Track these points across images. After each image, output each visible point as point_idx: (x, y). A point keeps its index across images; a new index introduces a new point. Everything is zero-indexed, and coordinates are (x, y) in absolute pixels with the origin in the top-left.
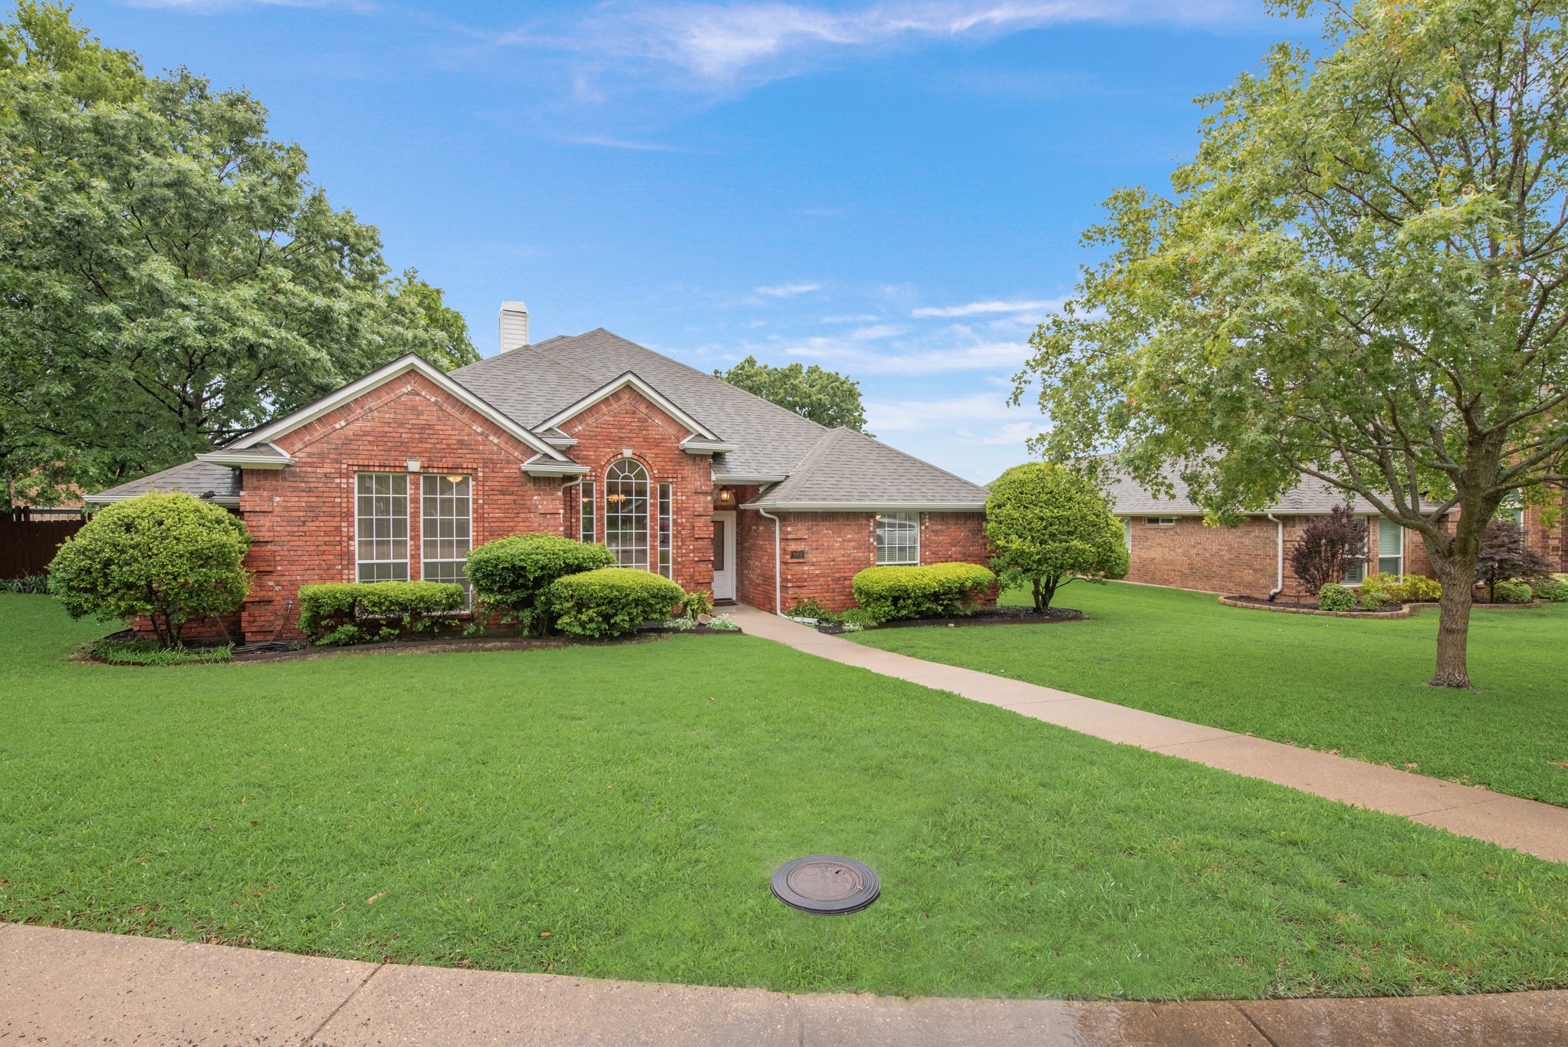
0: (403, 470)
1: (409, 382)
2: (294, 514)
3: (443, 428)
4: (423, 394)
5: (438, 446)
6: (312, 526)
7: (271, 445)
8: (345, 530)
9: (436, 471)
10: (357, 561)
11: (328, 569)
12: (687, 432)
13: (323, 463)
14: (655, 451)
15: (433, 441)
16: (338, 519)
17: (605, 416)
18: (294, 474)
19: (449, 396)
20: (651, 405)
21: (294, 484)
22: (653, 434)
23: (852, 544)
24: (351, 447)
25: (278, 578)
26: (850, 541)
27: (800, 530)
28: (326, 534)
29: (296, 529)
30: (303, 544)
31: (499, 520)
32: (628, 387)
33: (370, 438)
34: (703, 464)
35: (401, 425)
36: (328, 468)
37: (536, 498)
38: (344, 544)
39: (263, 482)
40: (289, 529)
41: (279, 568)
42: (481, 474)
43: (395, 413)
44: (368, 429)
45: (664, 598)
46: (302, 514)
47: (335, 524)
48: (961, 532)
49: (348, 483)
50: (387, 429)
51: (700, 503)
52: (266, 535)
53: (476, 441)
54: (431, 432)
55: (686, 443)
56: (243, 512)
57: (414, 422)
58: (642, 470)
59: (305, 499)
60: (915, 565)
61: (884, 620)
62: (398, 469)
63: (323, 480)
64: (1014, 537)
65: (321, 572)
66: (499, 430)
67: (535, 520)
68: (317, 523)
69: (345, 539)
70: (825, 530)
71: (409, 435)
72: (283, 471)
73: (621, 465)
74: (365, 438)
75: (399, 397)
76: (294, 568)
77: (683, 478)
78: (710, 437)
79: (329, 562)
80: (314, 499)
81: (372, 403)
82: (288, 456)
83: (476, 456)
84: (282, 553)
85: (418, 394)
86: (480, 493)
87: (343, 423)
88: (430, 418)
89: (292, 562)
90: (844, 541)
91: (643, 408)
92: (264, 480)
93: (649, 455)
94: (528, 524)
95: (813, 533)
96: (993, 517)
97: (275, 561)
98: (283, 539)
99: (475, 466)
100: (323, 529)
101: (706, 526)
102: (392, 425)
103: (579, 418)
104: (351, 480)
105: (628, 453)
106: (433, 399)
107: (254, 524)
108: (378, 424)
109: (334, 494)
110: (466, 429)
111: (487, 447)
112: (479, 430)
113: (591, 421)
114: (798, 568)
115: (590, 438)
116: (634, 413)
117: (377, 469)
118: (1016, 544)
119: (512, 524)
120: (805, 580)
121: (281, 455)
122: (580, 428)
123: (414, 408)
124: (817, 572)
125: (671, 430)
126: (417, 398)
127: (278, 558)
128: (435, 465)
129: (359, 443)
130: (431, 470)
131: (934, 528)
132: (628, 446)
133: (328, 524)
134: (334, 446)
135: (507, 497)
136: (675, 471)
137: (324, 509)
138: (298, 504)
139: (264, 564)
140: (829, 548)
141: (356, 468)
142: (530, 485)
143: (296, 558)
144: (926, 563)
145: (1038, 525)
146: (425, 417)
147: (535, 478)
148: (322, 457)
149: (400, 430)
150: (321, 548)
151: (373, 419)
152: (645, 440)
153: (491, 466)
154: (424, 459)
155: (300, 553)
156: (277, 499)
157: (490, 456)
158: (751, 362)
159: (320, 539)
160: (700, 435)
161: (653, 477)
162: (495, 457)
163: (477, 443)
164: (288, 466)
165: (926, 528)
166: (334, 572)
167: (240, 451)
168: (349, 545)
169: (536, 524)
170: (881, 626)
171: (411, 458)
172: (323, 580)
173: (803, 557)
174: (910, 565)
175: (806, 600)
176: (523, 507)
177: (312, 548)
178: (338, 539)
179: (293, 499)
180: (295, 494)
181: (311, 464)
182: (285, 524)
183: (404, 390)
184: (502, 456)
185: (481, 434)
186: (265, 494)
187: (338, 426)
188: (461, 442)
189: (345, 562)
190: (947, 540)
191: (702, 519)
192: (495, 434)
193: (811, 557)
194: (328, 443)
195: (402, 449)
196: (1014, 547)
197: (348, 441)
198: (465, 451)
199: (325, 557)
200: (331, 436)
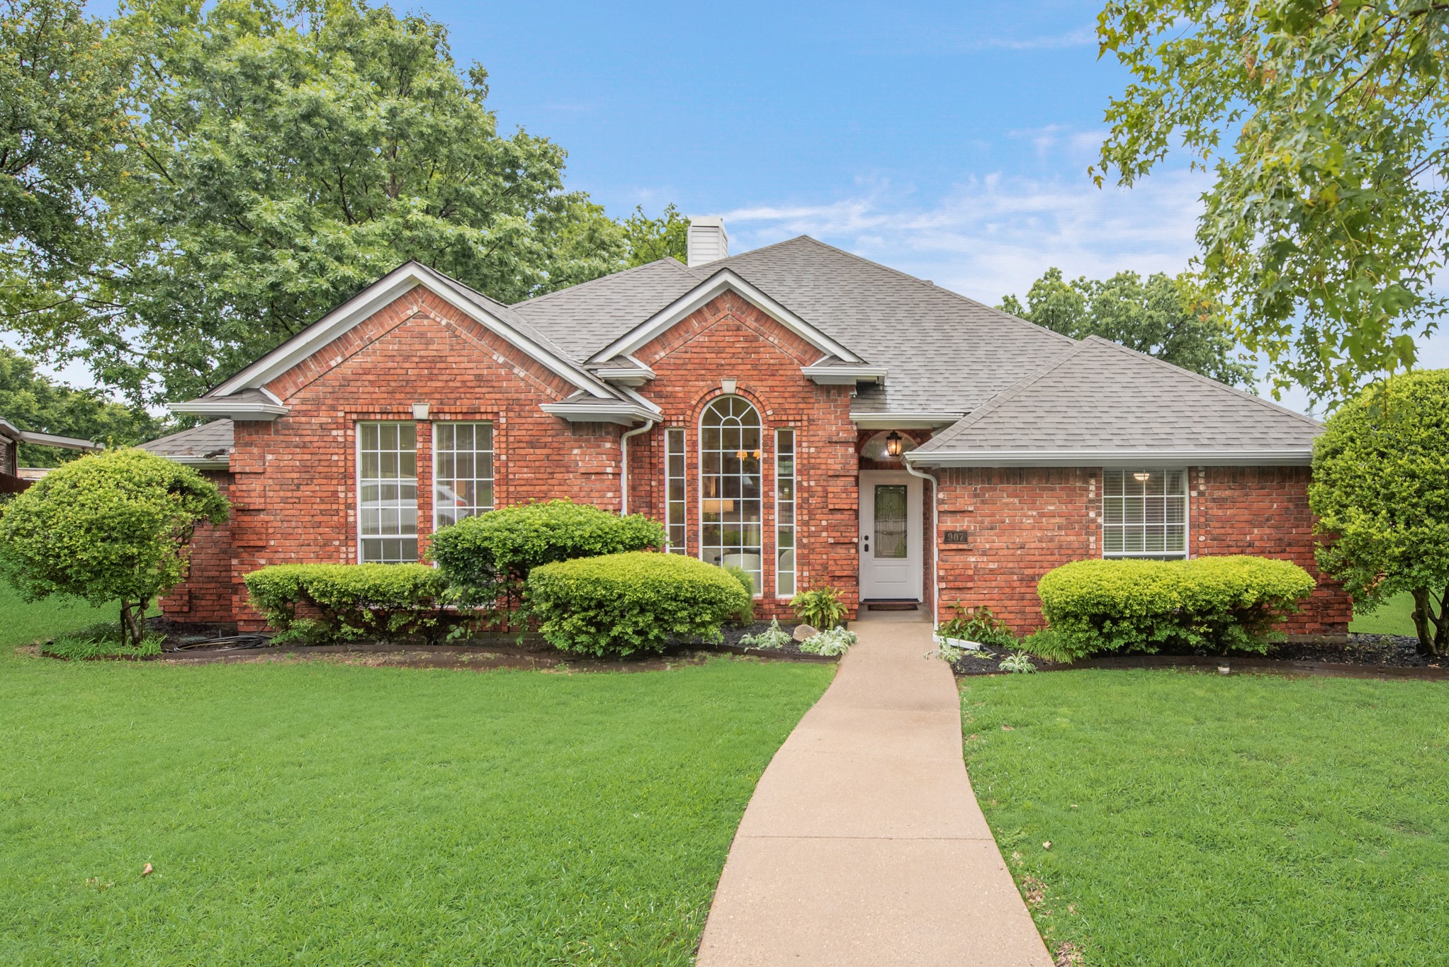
0: (408, 417)
1: (416, 302)
2: (288, 475)
3: (458, 359)
4: (432, 316)
5: (451, 384)
6: (306, 491)
7: (263, 390)
8: (342, 495)
9: (448, 417)
10: (360, 536)
11: (325, 545)
12: (817, 352)
13: (318, 410)
14: (769, 383)
15: (445, 378)
16: (334, 482)
17: (698, 336)
18: (288, 426)
19: (464, 317)
20: (763, 316)
21: (287, 439)
22: (766, 357)
23: (1057, 520)
24: (349, 389)
25: (271, 555)
26: (1052, 515)
27: (963, 497)
28: (322, 501)
29: (289, 494)
30: (297, 513)
31: (528, 482)
32: (729, 291)
33: (371, 377)
34: (842, 400)
35: (407, 358)
36: (324, 418)
37: (576, 451)
38: (341, 514)
39: (254, 437)
40: (282, 494)
41: (272, 543)
42: (503, 420)
43: (400, 343)
44: (369, 366)
45: (692, 602)
46: (295, 475)
47: (332, 488)
48: (1271, 502)
49: (345, 435)
50: (390, 365)
51: (835, 457)
52: (257, 502)
53: (499, 376)
54: (443, 365)
55: (814, 369)
56: (234, 474)
57: (422, 353)
58: (752, 412)
59: (299, 457)
60: (1181, 557)
61: (1081, 654)
62: (403, 417)
63: (319, 432)
64: (1352, 511)
65: (317, 549)
66: (527, 360)
67: (575, 482)
68: (312, 488)
69: (342, 507)
70: (1006, 499)
71: (416, 371)
72: (275, 422)
73: (722, 405)
74: (365, 377)
75: (404, 322)
76: (288, 543)
77: (811, 421)
78: (847, 357)
79: (325, 537)
80: (308, 457)
81: (372, 332)
82: (280, 403)
83: (498, 396)
84: (275, 524)
85: (427, 317)
86: (503, 445)
87: (339, 359)
88: (441, 347)
89: (286, 536)
90: (1041, 515)
91: (750, 321)
92: (257, 433)
93: (760, 388)
94: (565, 488)
95: (983, 502)
96: (1322, 474)
97: (267, 534)
98: (276, 506)
99: (495, 409)
100: (319, 494)
101: (845, 491)
102: (397, 359)
103: (661, 339)
104: (350, 432)
105: (729, 387)
106: (444, 322)
107: (244, 487)
108: (381, 359)
109: (332, 450)
110: (486, 359)
111: (512, 384)
112: (501, 360)
113: (677, 343)
114: (958, 558)
115: (678, 367)
116: (738, 329)
117: (378, 417)
118: (1357, 523)
119: (544, 488)
120: (971, 579)
121: (271, 402)
122: (662, 354)
123: (422, 335)
124: (992, 566)
125: (792, 351)
126: (426, 322)
127: (271, 531)
128: (447, 410)
129: (359, 384)
130: (442, 417)
131: (1217, 494)
132: (730, 378)
133: (325, 488)
134: (330, 390)
135: (538, 451)
136: (800, 412)
137: (320, 469)
138: (291, 463)
139: (255, 537)
140: (1013, 527)
141: (354, 417)
142: (568, 434)
143: (290, 531)
144: (1199, 554)
145: (1405, 488)
146: (435, 347)
147: (574, 423)
148: (318, 402)
149: (406, 365)
150: (317, 519)
151: (374, 352)
152: (755, 367)
153: (517, 408)
154: (434, 402)
155: (294, 524)
156: (269, 457)
157: (516, 396)
158: (1054, 274)
159: (315, 506)
160: (835, 357)
161: (769, 422)
162: (523, 396)
163: (499, 378)
164: (281, 416)
165: (1201, 494)
166: (332, 549)
167: (222, 398)
168: (347, 516)
169: (576, 489)
170: (1078, 664)
171: (419, 401)
172: (319, 559)
173: (966, 541)
174: (1169, 558)
175: (971, 611)
176: (559, 464)
177: (307, 518)
178: (335, 507)
179: (286, 457)
180: (288, 450)
181: (305, 413)
182: (278, 488)
183: (410, 313)
184: (531, 396)
185: (504, 365)
186: (255, 450)
187: (333, 363)
188: (479, 378)
189: (342, 537)
190: (1246, 515)
191: (841, 482)
192: (523, 365)
193: (982, 542)
194: (324, 385)
195: (408, 390)
196: (1351, 529)
197: (346, 382)
198: (484, 390)
199: (321, 530)
200: (327, 376)
